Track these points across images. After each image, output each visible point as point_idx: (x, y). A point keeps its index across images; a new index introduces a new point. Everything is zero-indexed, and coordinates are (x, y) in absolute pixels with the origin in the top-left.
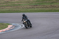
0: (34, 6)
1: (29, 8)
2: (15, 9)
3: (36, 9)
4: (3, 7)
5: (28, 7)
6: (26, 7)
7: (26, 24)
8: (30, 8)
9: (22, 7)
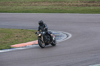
0: (90, 2)
1: (80, 6)
2: (56, 7)
3: (92, 8)
4: (36, 3)
5: (79, 4)
6: (75, 4)
7: (41, 40)
8: (82, 5)
9: (69, 3)
